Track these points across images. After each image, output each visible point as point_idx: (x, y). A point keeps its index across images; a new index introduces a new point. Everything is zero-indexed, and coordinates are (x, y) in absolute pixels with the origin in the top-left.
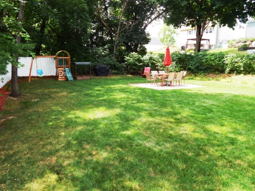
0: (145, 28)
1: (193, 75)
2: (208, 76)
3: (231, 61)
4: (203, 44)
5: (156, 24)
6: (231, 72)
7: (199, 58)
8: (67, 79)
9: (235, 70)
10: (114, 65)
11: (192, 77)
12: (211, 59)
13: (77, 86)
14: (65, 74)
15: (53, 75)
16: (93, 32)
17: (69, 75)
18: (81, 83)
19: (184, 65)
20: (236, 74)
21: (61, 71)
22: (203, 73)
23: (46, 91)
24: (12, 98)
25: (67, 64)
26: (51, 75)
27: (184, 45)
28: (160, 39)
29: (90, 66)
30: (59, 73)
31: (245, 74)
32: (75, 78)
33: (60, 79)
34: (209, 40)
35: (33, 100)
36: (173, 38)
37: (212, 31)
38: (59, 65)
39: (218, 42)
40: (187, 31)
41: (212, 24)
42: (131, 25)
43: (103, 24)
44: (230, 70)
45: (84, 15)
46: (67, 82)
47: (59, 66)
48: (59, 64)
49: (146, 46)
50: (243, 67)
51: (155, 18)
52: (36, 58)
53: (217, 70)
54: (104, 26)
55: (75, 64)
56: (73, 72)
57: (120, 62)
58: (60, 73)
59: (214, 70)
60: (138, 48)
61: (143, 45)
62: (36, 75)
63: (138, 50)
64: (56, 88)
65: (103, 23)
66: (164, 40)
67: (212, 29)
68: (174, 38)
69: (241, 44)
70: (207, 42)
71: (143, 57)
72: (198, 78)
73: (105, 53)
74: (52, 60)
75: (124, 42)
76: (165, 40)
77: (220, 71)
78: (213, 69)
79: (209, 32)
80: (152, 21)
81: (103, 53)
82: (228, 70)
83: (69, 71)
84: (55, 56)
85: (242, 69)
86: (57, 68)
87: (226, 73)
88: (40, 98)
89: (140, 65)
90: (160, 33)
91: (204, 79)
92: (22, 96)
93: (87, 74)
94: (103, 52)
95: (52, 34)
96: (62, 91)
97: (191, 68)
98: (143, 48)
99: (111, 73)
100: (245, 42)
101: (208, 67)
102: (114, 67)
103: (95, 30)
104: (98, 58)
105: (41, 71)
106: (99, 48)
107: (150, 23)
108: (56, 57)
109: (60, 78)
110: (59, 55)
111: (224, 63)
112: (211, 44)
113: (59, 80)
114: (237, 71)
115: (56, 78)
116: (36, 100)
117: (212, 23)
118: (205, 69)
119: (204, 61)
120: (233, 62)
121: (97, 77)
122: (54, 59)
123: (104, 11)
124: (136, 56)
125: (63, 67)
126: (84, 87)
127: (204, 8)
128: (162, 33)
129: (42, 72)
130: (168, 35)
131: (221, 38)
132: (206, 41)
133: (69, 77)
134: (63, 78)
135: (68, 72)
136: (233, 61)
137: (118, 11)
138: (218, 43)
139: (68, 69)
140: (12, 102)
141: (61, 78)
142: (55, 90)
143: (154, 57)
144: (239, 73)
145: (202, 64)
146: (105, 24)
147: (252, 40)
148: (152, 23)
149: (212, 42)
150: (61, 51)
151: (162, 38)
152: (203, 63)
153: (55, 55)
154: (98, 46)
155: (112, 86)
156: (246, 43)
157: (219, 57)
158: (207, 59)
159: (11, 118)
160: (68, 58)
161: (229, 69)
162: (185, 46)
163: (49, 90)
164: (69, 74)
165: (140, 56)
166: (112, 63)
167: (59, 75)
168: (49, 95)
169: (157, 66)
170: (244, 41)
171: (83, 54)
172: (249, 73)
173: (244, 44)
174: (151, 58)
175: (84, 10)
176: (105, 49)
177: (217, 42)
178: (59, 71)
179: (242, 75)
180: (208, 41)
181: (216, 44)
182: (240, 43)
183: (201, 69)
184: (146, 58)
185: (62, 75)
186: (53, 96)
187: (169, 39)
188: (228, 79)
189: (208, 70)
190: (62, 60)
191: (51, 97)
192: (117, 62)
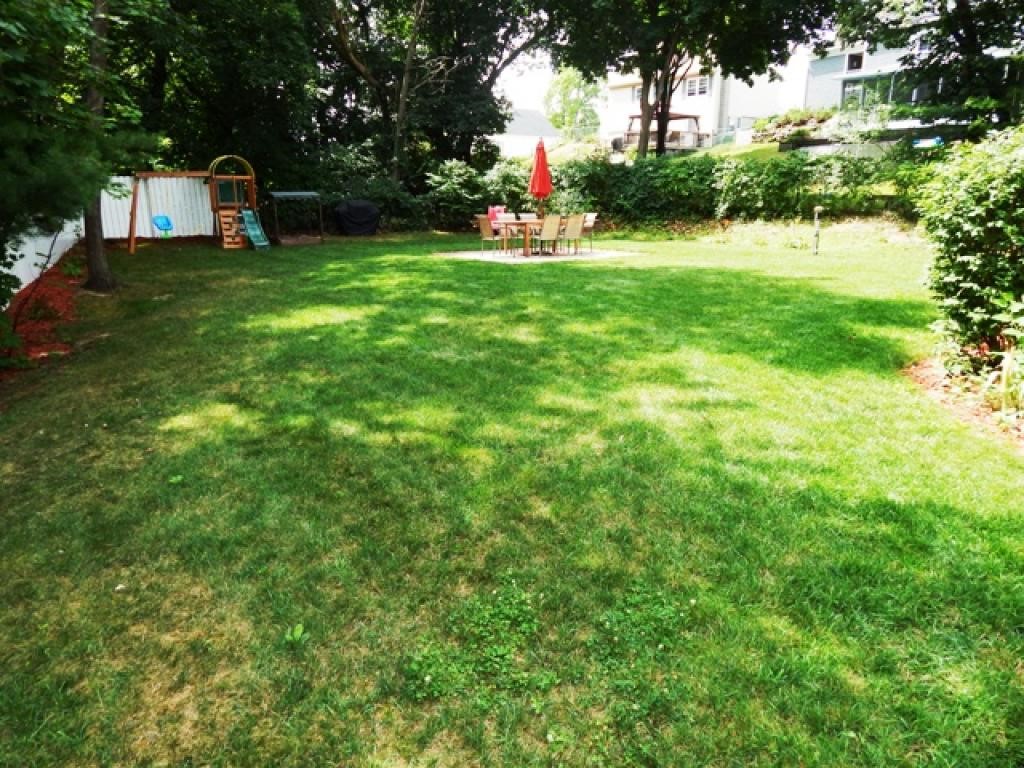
0: (491, 81)
1: (628, 227)
2: (668, 227)
3: (732, 181)
4: (679, 133)
5: (530, 68)
6: (732, 214)
7: (645, 174)
8: (248, 243)
9: (742, 210)
10: (395, 200)
11: (626, 231)
12: (676, 176)
13: (282, 261)
14: (242, 230)
15: (203, 233)
16: (323, 95)
17: (255, 232)
18: (293, 255)
19: (605, 199)
20: (745, 219)
21: (230, 220)
22: (656, 219)
23: (192, 275)
24: (91, 293)
25: (246, 200)
26: (197, 233)
27: (621, 135)
28: (550, 117)
29: (317, 203)
30: (224, 226)
31: (768, 219)
32: (274, 242)
33: (229, 243)
34: (696, 118)
35: (156, 298)
36: (592, 111)
37: (707, 90)
38: (222, 201)
39: (725, 123)
40: (630, 90)
41: (701, 67)
42: (442, 71)
43: (354, 67)
44: (728, 209)
45: (289, 39)
46: (251, 252)
47: (222, 204)
48: (222, 198)
49: (495, 139)
50: (764, 199)
51: (525, 47)
52: (146, 180)
53: (695, 209)
54: (359, 73)
55: (272, 197)
56: (266, 221)
57: (415, 193)
58: (227, 226)
59: (686, 210)
60: (473, 148)
61: (488, 137)
62: (149, 235)
63: (472, 153)
64: (220, 267)
65: (356, 62)
66: (563, 117)
67: (708, 82)
68: (597, 111)
69: (789, 131)
70: (690, 126)
71: (482, 173)
72: (640, 235)
73: (365, 162)
74: (197, 186)
75: (424, 128)
76: (567, 119)
77: (702, 212)
78: (683, 206)
79: (697, 91)
80: (514, 55)
81: (360, 164)
82: (722, 209)
83: (253, 219)
84: (206, 174)
85: (760, 204)
86: (215, 210)
87: (718, 217)
88: (176, 293)
89: (474, 201)
90: (550, 96)
91: (657, 236)
92: (121, 288)
93: (313, 228)
94: (358, 158)
95: (190, 101)
96: (238, 275)
97: (623, 206)
98: (487, 147)
99: (386, 227)
100: (803, 123)
101: (670, 202)
102: (395, 208)
103: (331, 88)
104: (345, 178)
105: (164, 221)
106: (346, 146)
107: (507, 62)
108: (211, 177)
109: (227, 240)
110: (220, 169)
111: (714, 189)
112: (702, 132)
113: (226, 246)
114: (747, 210)
115: (214, 241)
116: (165, 298)
117: (701, 63)
118: (663, 207)
119: (658, 183)
120: (738, 185)
121: (344, 239)
122: (205, 183)
123: (356, 24)
124: (462, 172)
125: (233, 208)
126: (301, 263)
127: (663, 17)
128: (557, 97)
129: (169, 224)
130: (576, 101)
131: (733, 112)
132: (687, 121)
133: (256, 236)
134: (237, 239)
135: (250, 223)
136: (736, 182)
137: (404, 22)
138: (724, 129)
139: (250, 212)
140: (97, 304)
141: (230, 240)
142: (216, 272)
143: (516, 174)
144: (752, 216)
145: (653, 193)
146: (362, 68)
147: (821, 117)
148: (515, 61)
149: (707, 126)
150: (225, 157)
151: (559, 111)
152: (656, 188)
153: (205, 168)
154: (344, 140)
155: (378, 259)
156: (802, 128)
157: (700, 172)
158: (667, 176)
159: (106, 335)
160: (248, 177)
161: (726, 205)
162: (625, 138)
163: (199, 273)
164: (253, 229)
165: (474, 171)
166: (390, 195)
167: (225, 233)
168: (200, 284)
169: (526, 202)
170: (798, 121)
171: (297, 167)
172: (778, 216)
173: (796, 129)
174: (507, 179)
175: (287, 24)
176: (364, 152)
177: (720, 126)
178: (223, 220)
179: (759, 222)
180: (693, 120)
181: (719, 132)
182: (789, 127)
183: (653, 208)
184: (493, 175)
185: (232, 232)
186: (214, 285)
187: (580, 116)
188: (718, 234)
189: (670, 210)
190: (229, 184)
191: (206, 290)
192: (405, 191)
